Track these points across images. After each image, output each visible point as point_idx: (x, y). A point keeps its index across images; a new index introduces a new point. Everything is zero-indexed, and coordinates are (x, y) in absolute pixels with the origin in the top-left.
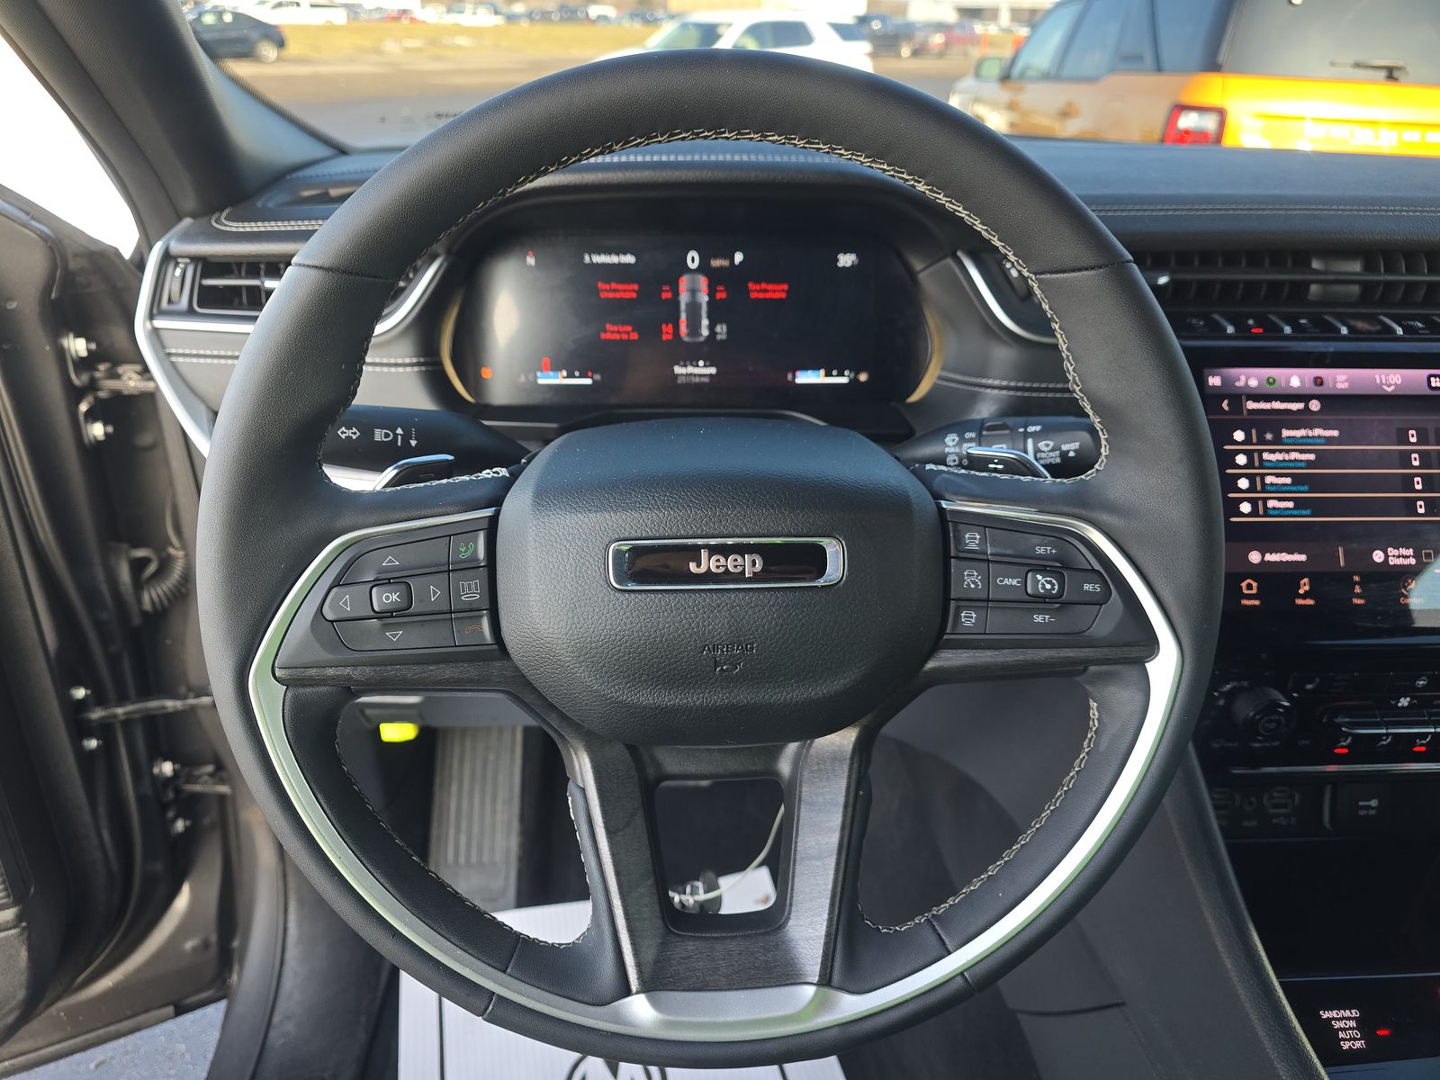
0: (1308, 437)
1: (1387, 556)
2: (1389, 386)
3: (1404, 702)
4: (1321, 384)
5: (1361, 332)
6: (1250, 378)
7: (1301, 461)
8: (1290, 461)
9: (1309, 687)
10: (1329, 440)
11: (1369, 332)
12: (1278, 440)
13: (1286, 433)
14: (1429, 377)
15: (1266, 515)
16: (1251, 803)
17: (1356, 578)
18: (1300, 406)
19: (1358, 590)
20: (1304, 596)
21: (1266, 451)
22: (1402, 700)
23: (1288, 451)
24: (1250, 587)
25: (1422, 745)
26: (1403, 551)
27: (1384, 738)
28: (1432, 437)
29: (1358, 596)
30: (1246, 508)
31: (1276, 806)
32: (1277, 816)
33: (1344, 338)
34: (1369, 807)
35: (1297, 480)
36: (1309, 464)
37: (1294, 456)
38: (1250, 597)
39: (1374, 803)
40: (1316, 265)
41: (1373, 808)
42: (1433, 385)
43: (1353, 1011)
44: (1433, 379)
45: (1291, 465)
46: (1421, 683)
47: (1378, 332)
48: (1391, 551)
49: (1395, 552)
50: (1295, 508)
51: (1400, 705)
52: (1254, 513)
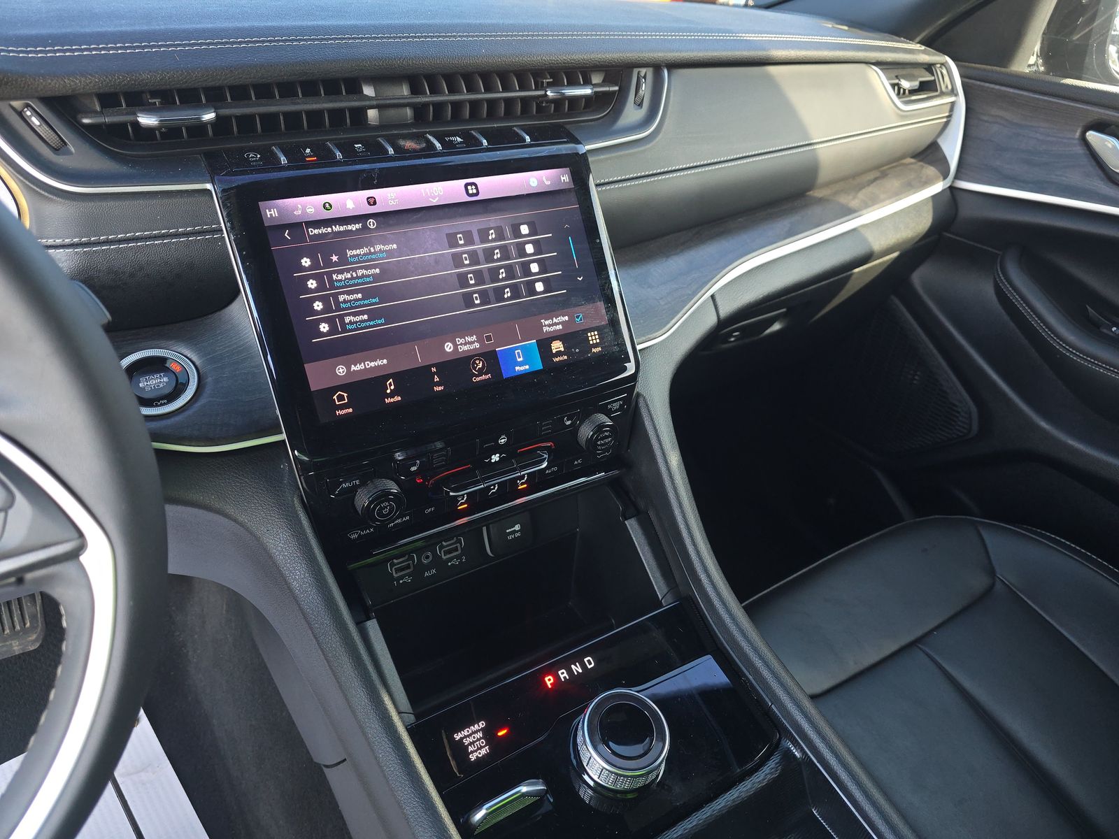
0: (370, 253)
1: (456, 346)
2: (434, 198)
3: (495, 458)
4: (375, 203)
5: (408, 151)
6: (308, 206)
7: (368, 276)
8: (358, 277)
9: (414, 469)
10: (390, 253)
11: (415, 151)
12: (344, 260)
13: (349, 253)
14: (466, 185)
15: (345, 330)
16: (427, 557)
17: (434, 370)
18: (358, 226)
19: (436, 379)
20: (392, 395)
21: (335, 272)
22: (493, 457)
23: (354, 270)
24: (341, 398)
25: (522, 484)
26: (469, 339)
27: (492, 487)
28: (476, 237)
29: (438, 384)
30: (324, 327)
31: (449, 552)
32: (450, 560)
33: (391, 159)
34: (515, 532)
35: (367, 294)
36: (376, 278)
37: (360, 272)
38: (342, 407)
39: (517, 527)
40: (368, 91)
41: (517, 532)
42: (470, 192)
43: (480, 724)
44: (469, 187)
45: (360, 281)
46: (503, 441)
47: (422, 150)
48: (459, 341)
49: (462, 341)
50: (369, 320)
51: (493, 461)
52: (333, 330)
